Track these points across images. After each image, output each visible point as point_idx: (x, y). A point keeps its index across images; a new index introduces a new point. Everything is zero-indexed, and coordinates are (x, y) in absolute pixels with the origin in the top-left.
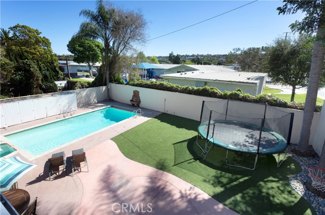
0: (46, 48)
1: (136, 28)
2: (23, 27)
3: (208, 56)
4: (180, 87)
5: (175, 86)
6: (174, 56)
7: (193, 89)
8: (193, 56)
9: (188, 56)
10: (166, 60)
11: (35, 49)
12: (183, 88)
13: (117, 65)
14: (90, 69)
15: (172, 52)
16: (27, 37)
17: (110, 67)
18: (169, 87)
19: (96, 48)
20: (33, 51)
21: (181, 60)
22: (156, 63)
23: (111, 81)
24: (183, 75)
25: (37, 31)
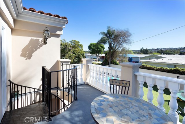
0: (81, 48)
1: (126, 37)
2: (74, 41)
3: (170, 49)
4: (156, 67)
5: (152, 67)
6: (144, 50)
7: (167, 69)
8: (158, 49)
9: (154, 49)
10: (138, 52)
11: (77, 49)
12: (159, 68)
13: (115, 55)
14: (97, 57)
15: (142, 48)
16: (75, 44)
17: (111, 56)
18: (148, 67)
19: (101, 47)
20: (76, 50)
21: (149, 52)
22: (132, 54)
23: (111, 63)
24: (156, 61)
25: (79, 42)
